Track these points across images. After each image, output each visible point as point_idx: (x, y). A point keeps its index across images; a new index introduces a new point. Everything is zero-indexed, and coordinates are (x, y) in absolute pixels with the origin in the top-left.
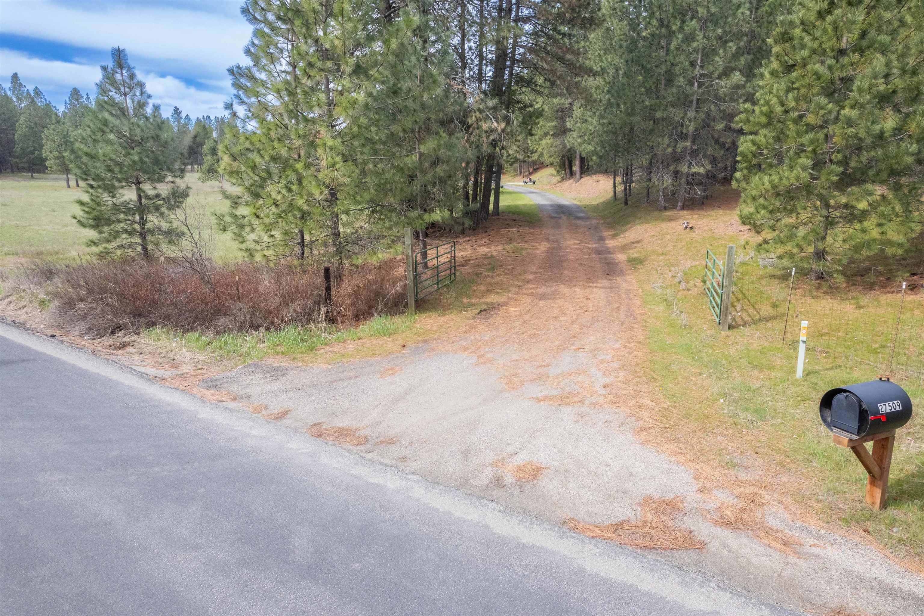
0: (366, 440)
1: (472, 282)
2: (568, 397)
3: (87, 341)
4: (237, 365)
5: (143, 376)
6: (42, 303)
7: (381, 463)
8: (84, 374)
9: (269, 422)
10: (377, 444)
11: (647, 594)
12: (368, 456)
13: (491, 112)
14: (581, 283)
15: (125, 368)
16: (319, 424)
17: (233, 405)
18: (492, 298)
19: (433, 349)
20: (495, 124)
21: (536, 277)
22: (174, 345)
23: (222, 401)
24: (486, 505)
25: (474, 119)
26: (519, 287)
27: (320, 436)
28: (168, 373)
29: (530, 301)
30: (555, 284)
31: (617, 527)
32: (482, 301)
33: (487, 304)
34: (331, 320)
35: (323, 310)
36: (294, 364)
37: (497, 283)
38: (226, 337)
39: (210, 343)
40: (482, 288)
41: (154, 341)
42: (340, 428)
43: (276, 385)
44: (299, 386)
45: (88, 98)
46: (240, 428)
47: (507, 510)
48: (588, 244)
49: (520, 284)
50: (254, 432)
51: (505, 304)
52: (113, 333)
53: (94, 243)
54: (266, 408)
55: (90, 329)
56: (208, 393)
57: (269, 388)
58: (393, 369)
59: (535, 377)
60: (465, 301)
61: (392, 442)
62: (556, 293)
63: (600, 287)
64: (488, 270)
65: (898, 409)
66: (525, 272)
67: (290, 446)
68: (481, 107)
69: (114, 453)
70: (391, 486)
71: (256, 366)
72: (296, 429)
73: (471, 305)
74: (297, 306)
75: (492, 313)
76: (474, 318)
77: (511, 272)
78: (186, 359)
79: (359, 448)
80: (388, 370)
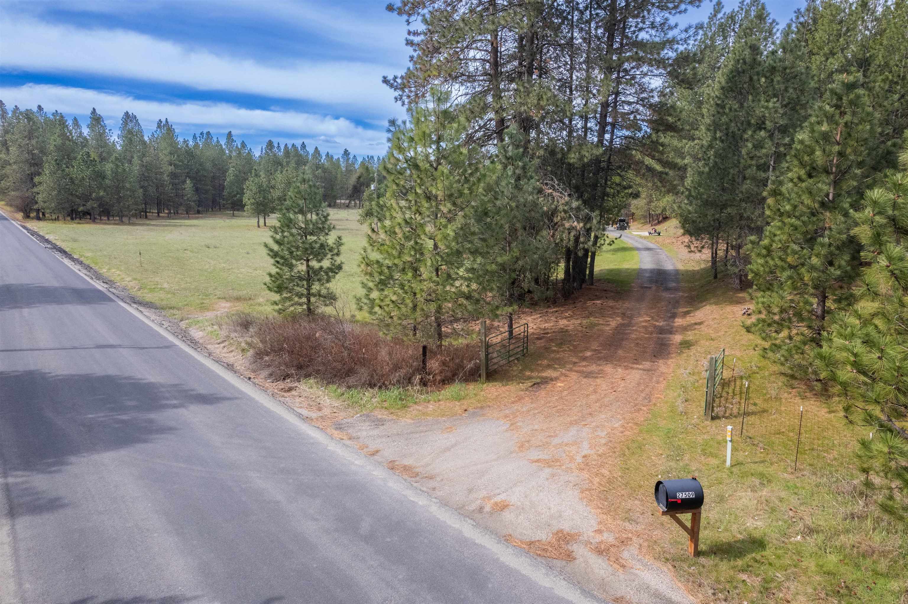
0: (417, 475)
1: (541, 356)
2: (553, 462)
3: (268, 384)
4: (357, 413)
5: (300, 416)
6: (243, 350)
7: (420, 490)
8: (268, 411)
9: (366, 456)
10: (422, 478)
11: (523, 575)
12: (415, 485)
13: (574, 212)
14: (626, 364)
15: (290, 409)
16: (394, 461)
17: (348, 442)
18: (549, 373)
19: (483, 415)
20: (575, 223)
21: (593, 355)
22: (321, 393)
23: (343, 439)
24: (467, 521)
25: (559, 218)
26: (575, 363)
27: (392, 469)
28: (314, 415)
29: (576, 378)
30: (605, 363)
31: (531, 543)
32: (540, 374)
33: (542, 378)
34: (424, 383)
35: (418, 377)
36: (391, 417)
37: (558, 359)
38: (354, 392)
39: (343, 394)
40: (545, 362)
41: (309, 388)
42: (405, 466)
43: (376, 432)
44: (389, 434)
45: (279, 146)
46: (349, 459)
47: (477, 525)
48: (657, 321)
49: (577, 361)
50: (356, 462)
51: (556, 379)
52: (284, 379)
53: (276, 303)
54: (367, 447)
55: (271, 375)
56: (336, 433)
57: (371, 433)
58: (451, 428)
59: (541, 444)
60: (528, 373)
61: (431, 478)
62: (601, 372)
63: (641, 369)
64: (557, 345)
65: (691, 497)
66: (587, 349)
67: (374, 473)
68: (566, 208)
69: (282, 465)
70: (420, 503)
71: (368, 416)
72: (380, 463)
73: (529, 378)
74: (402, 372)
75: (542, 386)
76: (527, 390)
77: (575, 347)
78: (326, 405)
79: (412, 479)
80: (448, 428)
